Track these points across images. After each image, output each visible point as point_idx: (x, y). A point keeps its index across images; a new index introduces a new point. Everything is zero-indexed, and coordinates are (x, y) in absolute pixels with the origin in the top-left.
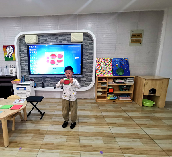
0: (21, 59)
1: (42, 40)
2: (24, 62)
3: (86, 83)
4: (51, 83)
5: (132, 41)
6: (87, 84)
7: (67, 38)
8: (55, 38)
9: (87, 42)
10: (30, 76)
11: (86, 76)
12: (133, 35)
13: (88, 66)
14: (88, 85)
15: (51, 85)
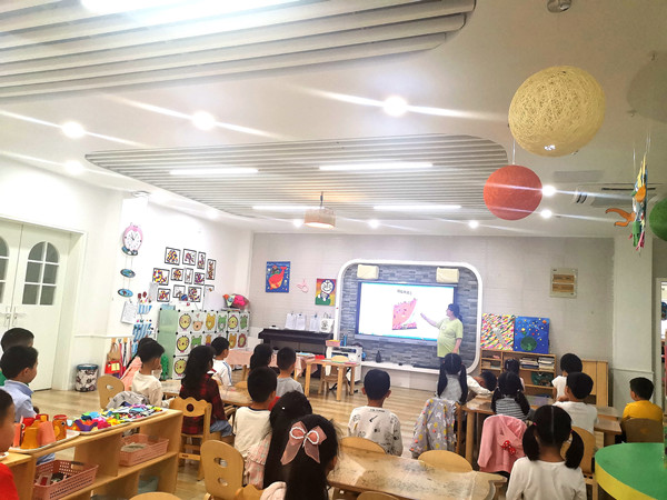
0: (344, 303)
1: (386, 274)
2: (348, 311)
4: (394, 354)
5: (555, 287)
7: (429, 273)
8: (410, 272)
9: (467, 284)
10: (357, 337)
12: (556, 277)
15: (395, 359)
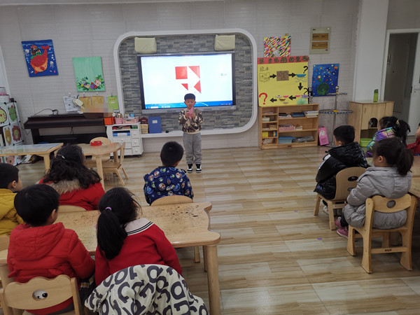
0: (125, 81)
1: (164, 46)
2: (129, 88)
3: (242, 119)
5: (314, 46)
6: (244, 121)
7: (207, 42)
8: (187, 42)
9: (241, 49)
10: (144, 112)
11: (242, 108)
12: (315, 36)
13: (243, 90)
14: (246, 122)
